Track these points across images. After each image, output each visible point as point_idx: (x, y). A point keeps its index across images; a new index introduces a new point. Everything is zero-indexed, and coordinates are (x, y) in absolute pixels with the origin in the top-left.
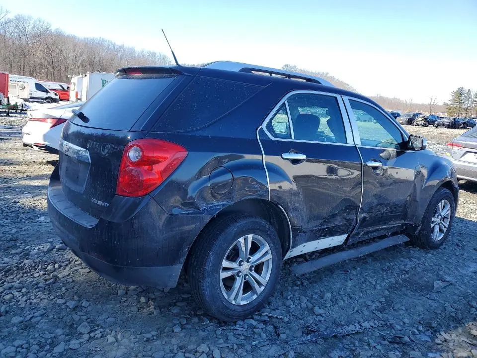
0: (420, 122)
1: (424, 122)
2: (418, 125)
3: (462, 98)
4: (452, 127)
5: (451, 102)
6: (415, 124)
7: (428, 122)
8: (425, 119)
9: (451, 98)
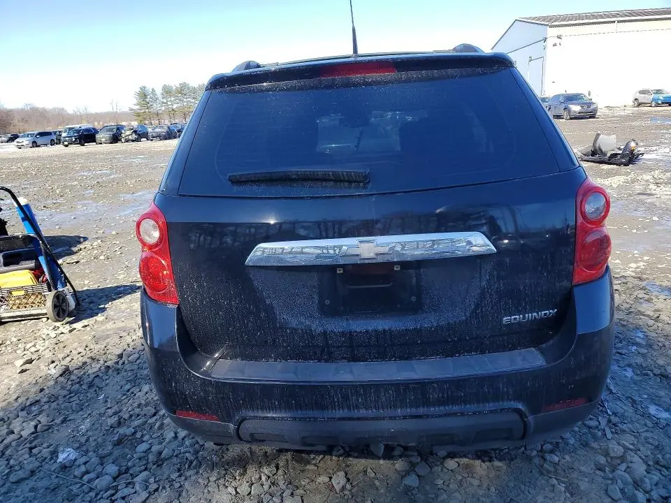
0: (130, 137)
1: (134, 136)
2: (127, 141)
3: (148, 100)
4: (170, 138)
5: (137, 107)
6: (123, 140)
7: (139, 135)
8: (135, 132)
9: (135, 102)
